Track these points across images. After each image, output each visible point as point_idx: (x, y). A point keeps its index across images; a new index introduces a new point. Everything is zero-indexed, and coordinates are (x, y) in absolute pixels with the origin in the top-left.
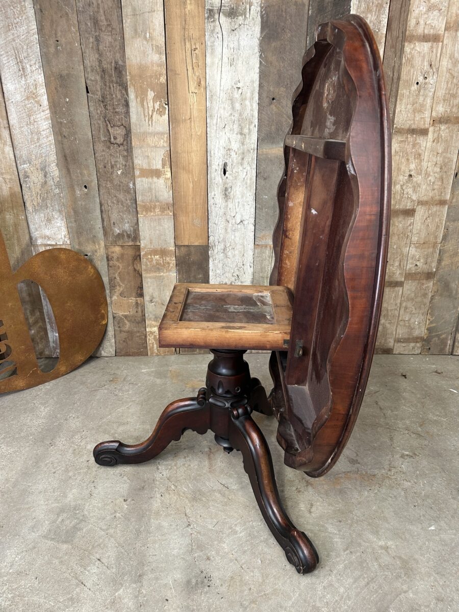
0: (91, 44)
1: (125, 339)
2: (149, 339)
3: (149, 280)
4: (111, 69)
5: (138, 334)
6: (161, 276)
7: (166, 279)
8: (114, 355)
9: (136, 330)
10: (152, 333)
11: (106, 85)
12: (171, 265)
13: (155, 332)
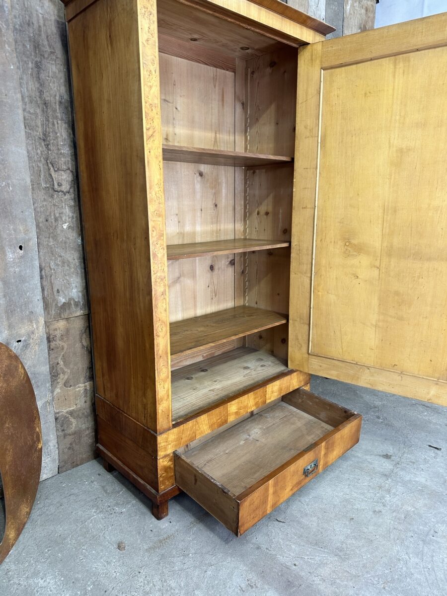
0: (31, 70)
4: (55, 103)
11: (48, 121)
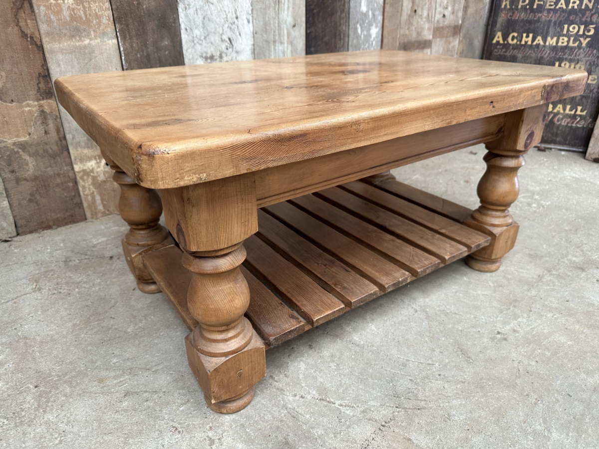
1: (32, 195)
2: (84, 187)
3: (60, 57)
5: (58, 181)
6: (85, 47)
7: (97, 52)
8: (15, 234)
9: (51, 173)
10: (86, 173)
12: (104, 21)
13: (92, 171)
